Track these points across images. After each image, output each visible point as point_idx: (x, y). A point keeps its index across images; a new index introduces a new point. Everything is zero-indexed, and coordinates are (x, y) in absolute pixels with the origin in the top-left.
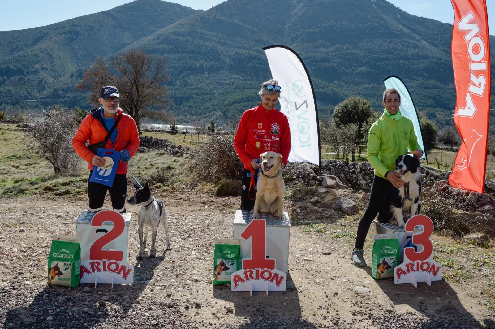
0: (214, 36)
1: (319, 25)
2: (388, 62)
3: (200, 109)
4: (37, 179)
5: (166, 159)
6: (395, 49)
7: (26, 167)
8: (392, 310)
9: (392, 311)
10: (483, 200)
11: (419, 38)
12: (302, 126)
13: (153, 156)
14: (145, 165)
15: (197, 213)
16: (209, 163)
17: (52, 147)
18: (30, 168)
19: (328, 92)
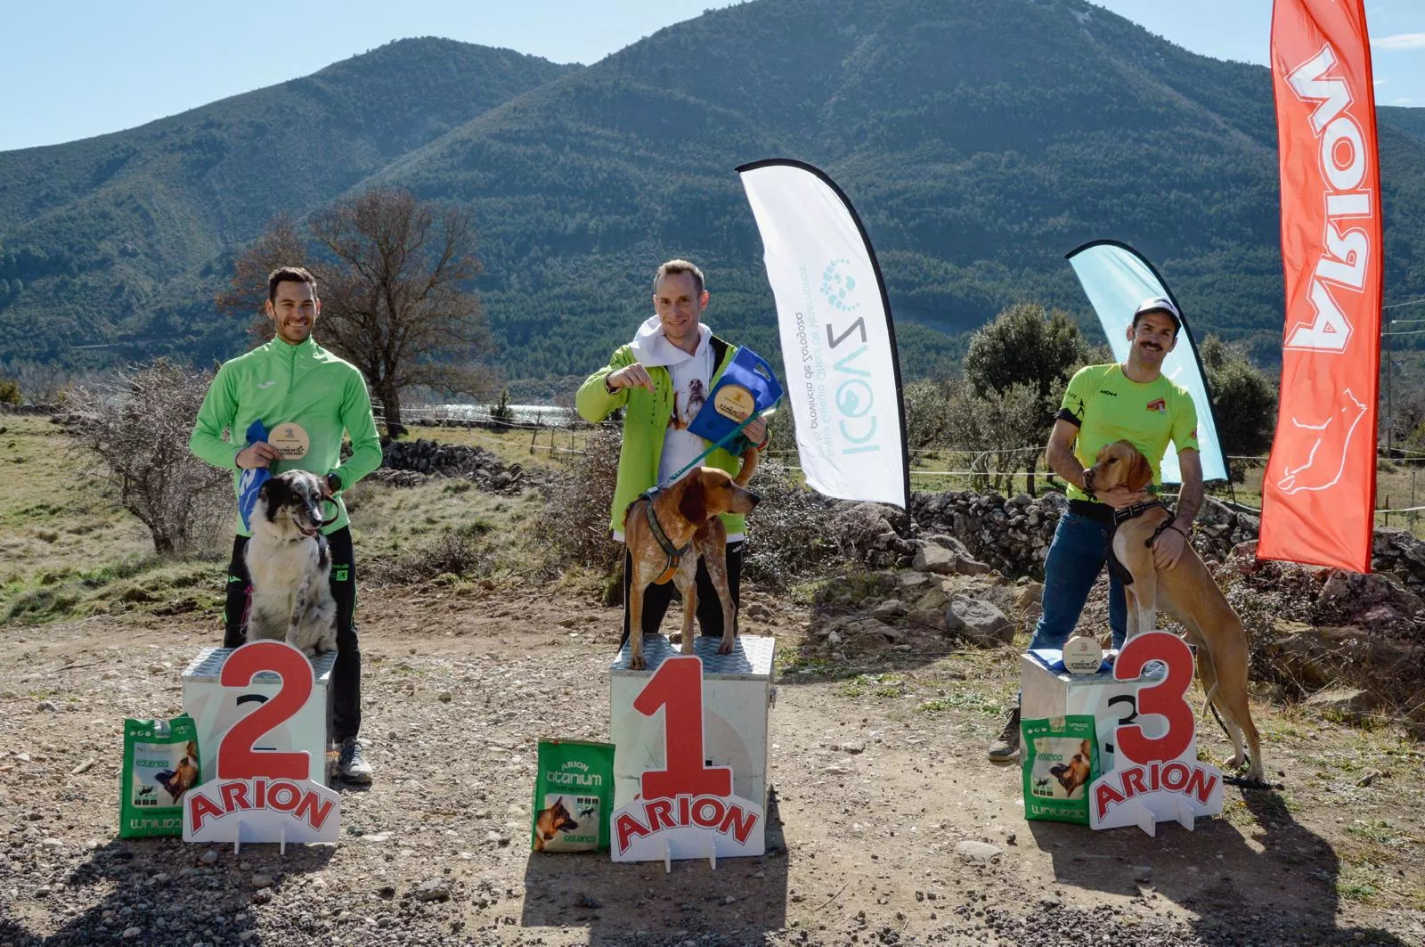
0: (615, 140)
1: (926, 96)
2: (1132, 196)
3: (581, 355)
4: (105, 571)
5: (473, 502)
6: (1154, 159)
7: (76, 537)
8: (1054, 901)
9: (1054, 906)
10: (1368, 594)
11: (1225, 122)
12: (849, 394)
13: (435, 497)
14: (412, 522)
15: (544, 652)
16: (591, 509)
17: (145, 478)
18: (86, 539)
19: (960, 294)
